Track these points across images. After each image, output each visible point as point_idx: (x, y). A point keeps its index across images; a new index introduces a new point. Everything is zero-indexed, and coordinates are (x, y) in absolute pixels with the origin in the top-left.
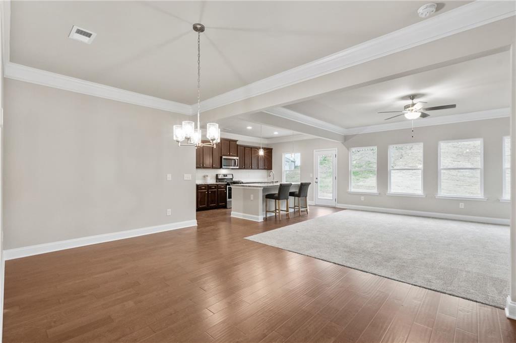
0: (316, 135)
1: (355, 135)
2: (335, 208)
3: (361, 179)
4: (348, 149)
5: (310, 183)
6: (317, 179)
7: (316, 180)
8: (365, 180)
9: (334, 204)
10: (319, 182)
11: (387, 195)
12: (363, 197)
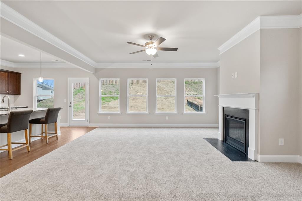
0: (77, 65)
1: (104, 68)
2: (88, 127)
3: (106, 102)
4: (98, 79)
5: (60, 109)
6: (71, 103)
7: (70, 105)
8: (109, 103)
9: (86, 124)
10: (72, 106)
11: (126, 114)
12: (110, 117)
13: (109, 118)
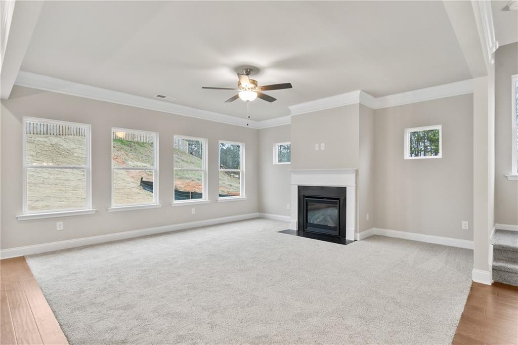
11: (109, 211)
12: (61, 223)
13: (60, 226)
